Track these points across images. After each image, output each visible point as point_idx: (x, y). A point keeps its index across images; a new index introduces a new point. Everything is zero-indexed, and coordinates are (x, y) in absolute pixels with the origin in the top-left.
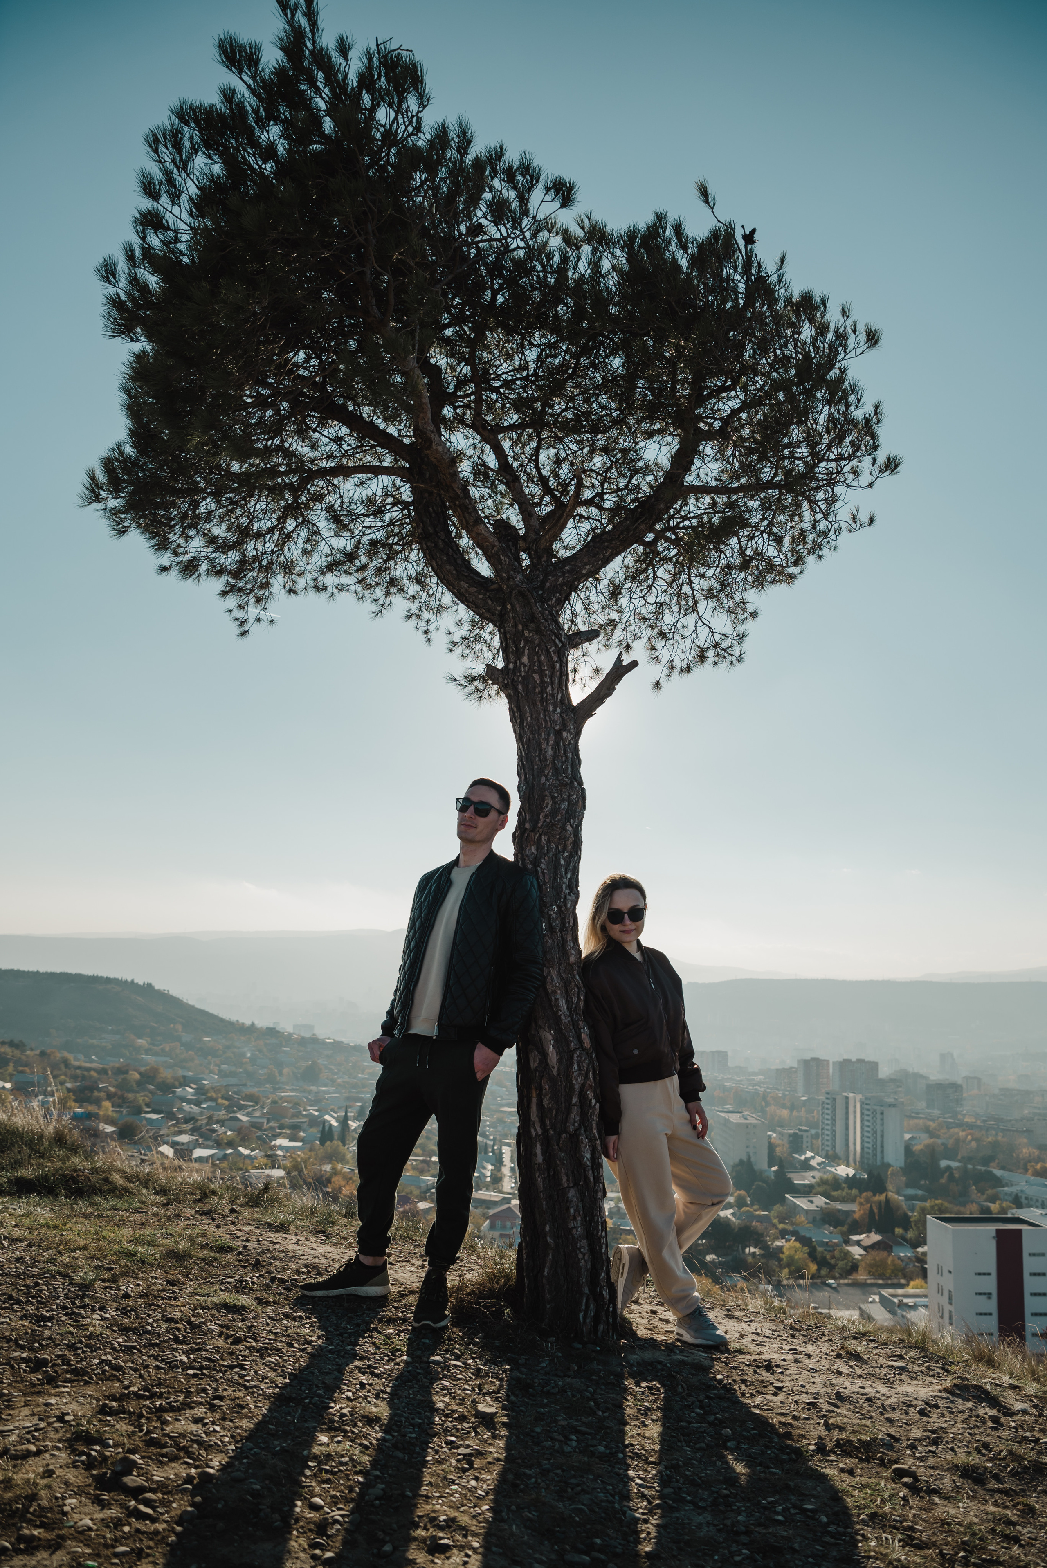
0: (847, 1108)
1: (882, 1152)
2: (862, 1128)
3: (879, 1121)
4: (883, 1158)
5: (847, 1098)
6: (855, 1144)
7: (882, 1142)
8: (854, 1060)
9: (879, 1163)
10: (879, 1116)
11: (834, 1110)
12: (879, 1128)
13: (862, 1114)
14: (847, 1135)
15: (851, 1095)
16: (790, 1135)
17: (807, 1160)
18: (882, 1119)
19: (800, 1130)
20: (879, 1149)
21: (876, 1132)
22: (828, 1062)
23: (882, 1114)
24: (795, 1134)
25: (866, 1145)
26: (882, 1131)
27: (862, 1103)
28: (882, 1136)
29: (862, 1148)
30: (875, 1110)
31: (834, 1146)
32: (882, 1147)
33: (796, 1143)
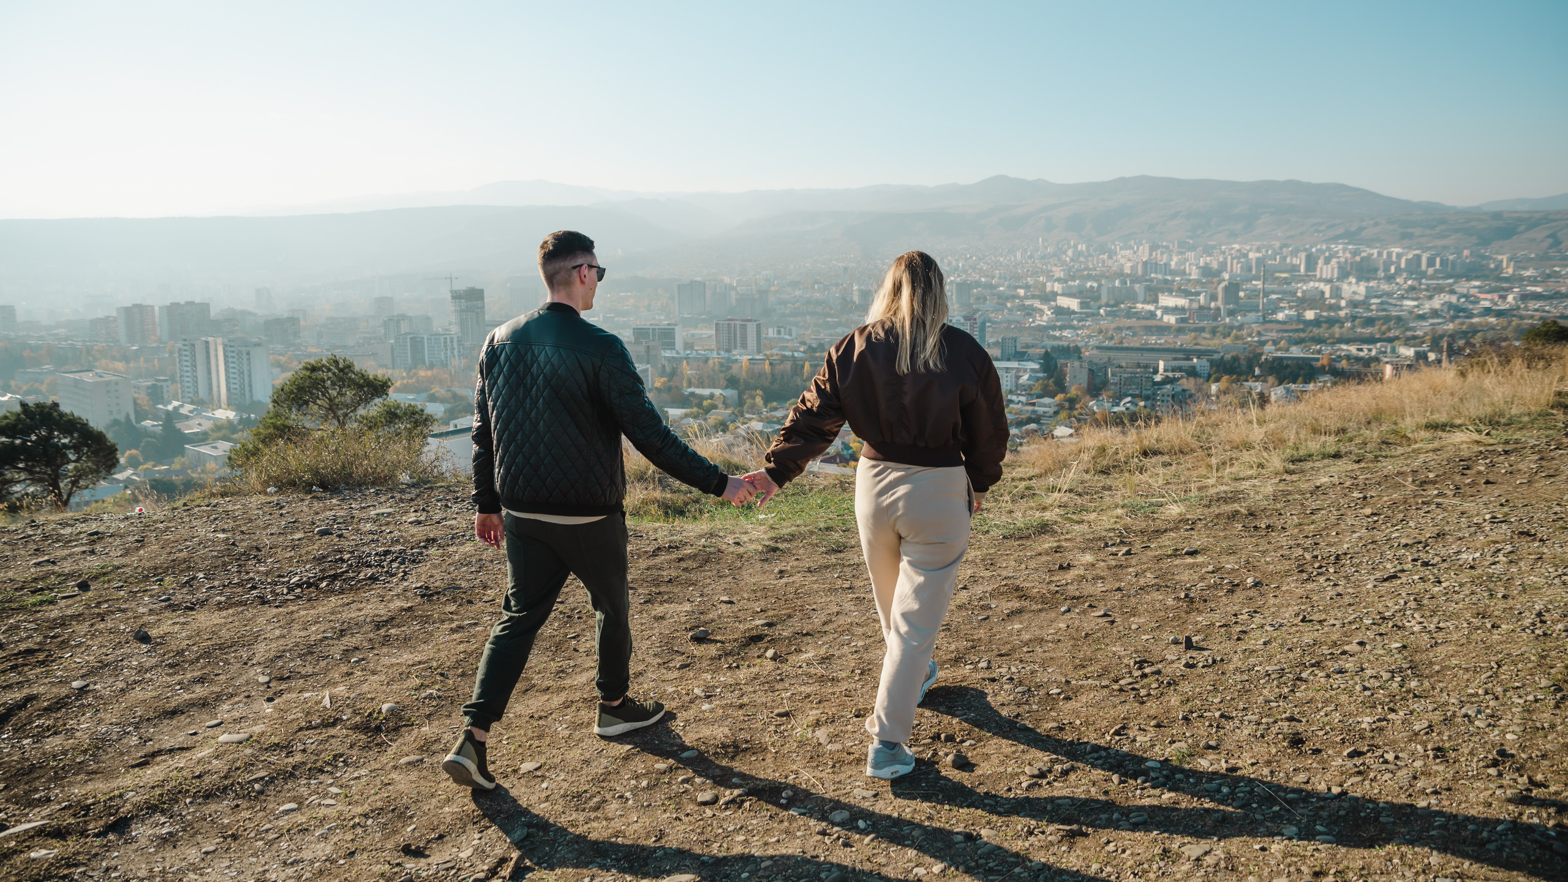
0: (208, 352)
1: (251, 391)
2: (227, 371)
3: (245, 362)
4: (251, 396)
5: (207, 342)
6: (219, 387)
7: (250, 381)
8: (182, 303)
9: (248, 402)
10: (245, 357)
11: (194, 356)
12: (245, 368)
13: (226, 356)
14: (210, 379)
15: (210, 339)
16: (148, 387)
17: (176, 409)
18: (249, 359)
19: (157, 380)
20: (247, 389)
21: (243, 373)
22: (152, 307)
23: (248, 354)
24: (154, 387)
25: (233, 386)
26: (250, 371)
27: (225, 346)
28: (250, 376)
29: (228, 390)
30: (240, 352)
31: (197, 392)
32: (250, 386)
33: (156, 394)
